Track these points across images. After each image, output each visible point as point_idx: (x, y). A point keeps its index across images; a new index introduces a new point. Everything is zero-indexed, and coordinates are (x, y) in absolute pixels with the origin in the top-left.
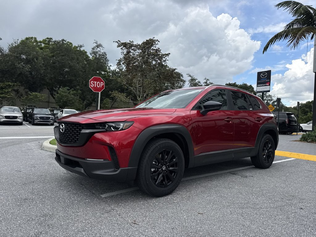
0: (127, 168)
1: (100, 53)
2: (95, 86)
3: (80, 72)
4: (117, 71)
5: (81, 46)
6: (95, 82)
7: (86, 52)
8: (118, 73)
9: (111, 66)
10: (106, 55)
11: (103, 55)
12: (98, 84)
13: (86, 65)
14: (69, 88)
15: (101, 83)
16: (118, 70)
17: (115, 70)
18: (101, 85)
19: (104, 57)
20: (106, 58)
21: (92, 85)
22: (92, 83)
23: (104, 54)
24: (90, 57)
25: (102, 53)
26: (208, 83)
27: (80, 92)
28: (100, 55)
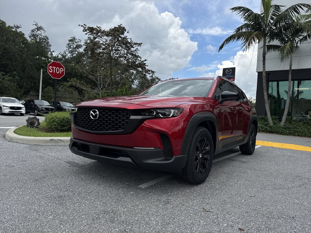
0: (180, 156)
1: (41, 36)
2: (54, 72)
3: (17, 56)
4: (59, 58)
5: (18, 27)
6: (54, 68)
7: (23, 34)
8: (60, 60)
9: (53, 51)
10: (48, 39)
11: (44, 39)
12: (58, 69)
13: (23, 48)
14: (4, 74)
15: (61, 69)
16: (61, 57)
17: (58, 57)
18: (61, 71)
19: (45, 42)
20: (48, 43)
21: (51, 71)
22: (51, 68)
23: (46, 38)
24: (28, 40)
25: (43, 37)
26: (154, 77)
27: (17, 77)
28: (40, 39)
